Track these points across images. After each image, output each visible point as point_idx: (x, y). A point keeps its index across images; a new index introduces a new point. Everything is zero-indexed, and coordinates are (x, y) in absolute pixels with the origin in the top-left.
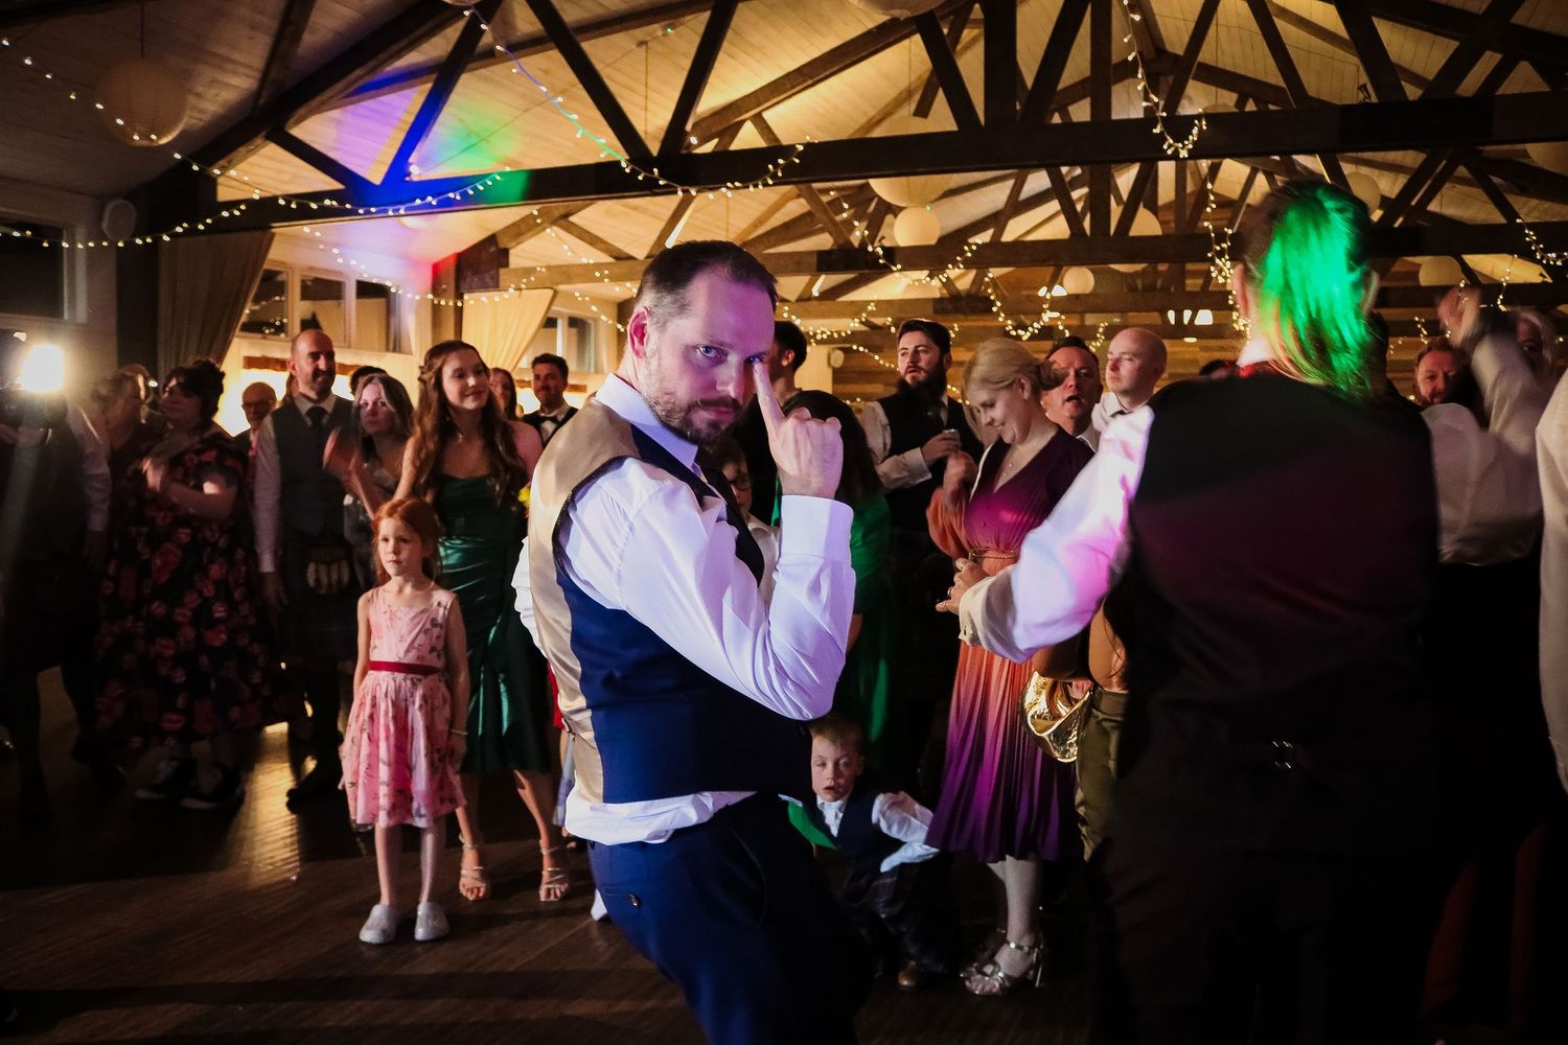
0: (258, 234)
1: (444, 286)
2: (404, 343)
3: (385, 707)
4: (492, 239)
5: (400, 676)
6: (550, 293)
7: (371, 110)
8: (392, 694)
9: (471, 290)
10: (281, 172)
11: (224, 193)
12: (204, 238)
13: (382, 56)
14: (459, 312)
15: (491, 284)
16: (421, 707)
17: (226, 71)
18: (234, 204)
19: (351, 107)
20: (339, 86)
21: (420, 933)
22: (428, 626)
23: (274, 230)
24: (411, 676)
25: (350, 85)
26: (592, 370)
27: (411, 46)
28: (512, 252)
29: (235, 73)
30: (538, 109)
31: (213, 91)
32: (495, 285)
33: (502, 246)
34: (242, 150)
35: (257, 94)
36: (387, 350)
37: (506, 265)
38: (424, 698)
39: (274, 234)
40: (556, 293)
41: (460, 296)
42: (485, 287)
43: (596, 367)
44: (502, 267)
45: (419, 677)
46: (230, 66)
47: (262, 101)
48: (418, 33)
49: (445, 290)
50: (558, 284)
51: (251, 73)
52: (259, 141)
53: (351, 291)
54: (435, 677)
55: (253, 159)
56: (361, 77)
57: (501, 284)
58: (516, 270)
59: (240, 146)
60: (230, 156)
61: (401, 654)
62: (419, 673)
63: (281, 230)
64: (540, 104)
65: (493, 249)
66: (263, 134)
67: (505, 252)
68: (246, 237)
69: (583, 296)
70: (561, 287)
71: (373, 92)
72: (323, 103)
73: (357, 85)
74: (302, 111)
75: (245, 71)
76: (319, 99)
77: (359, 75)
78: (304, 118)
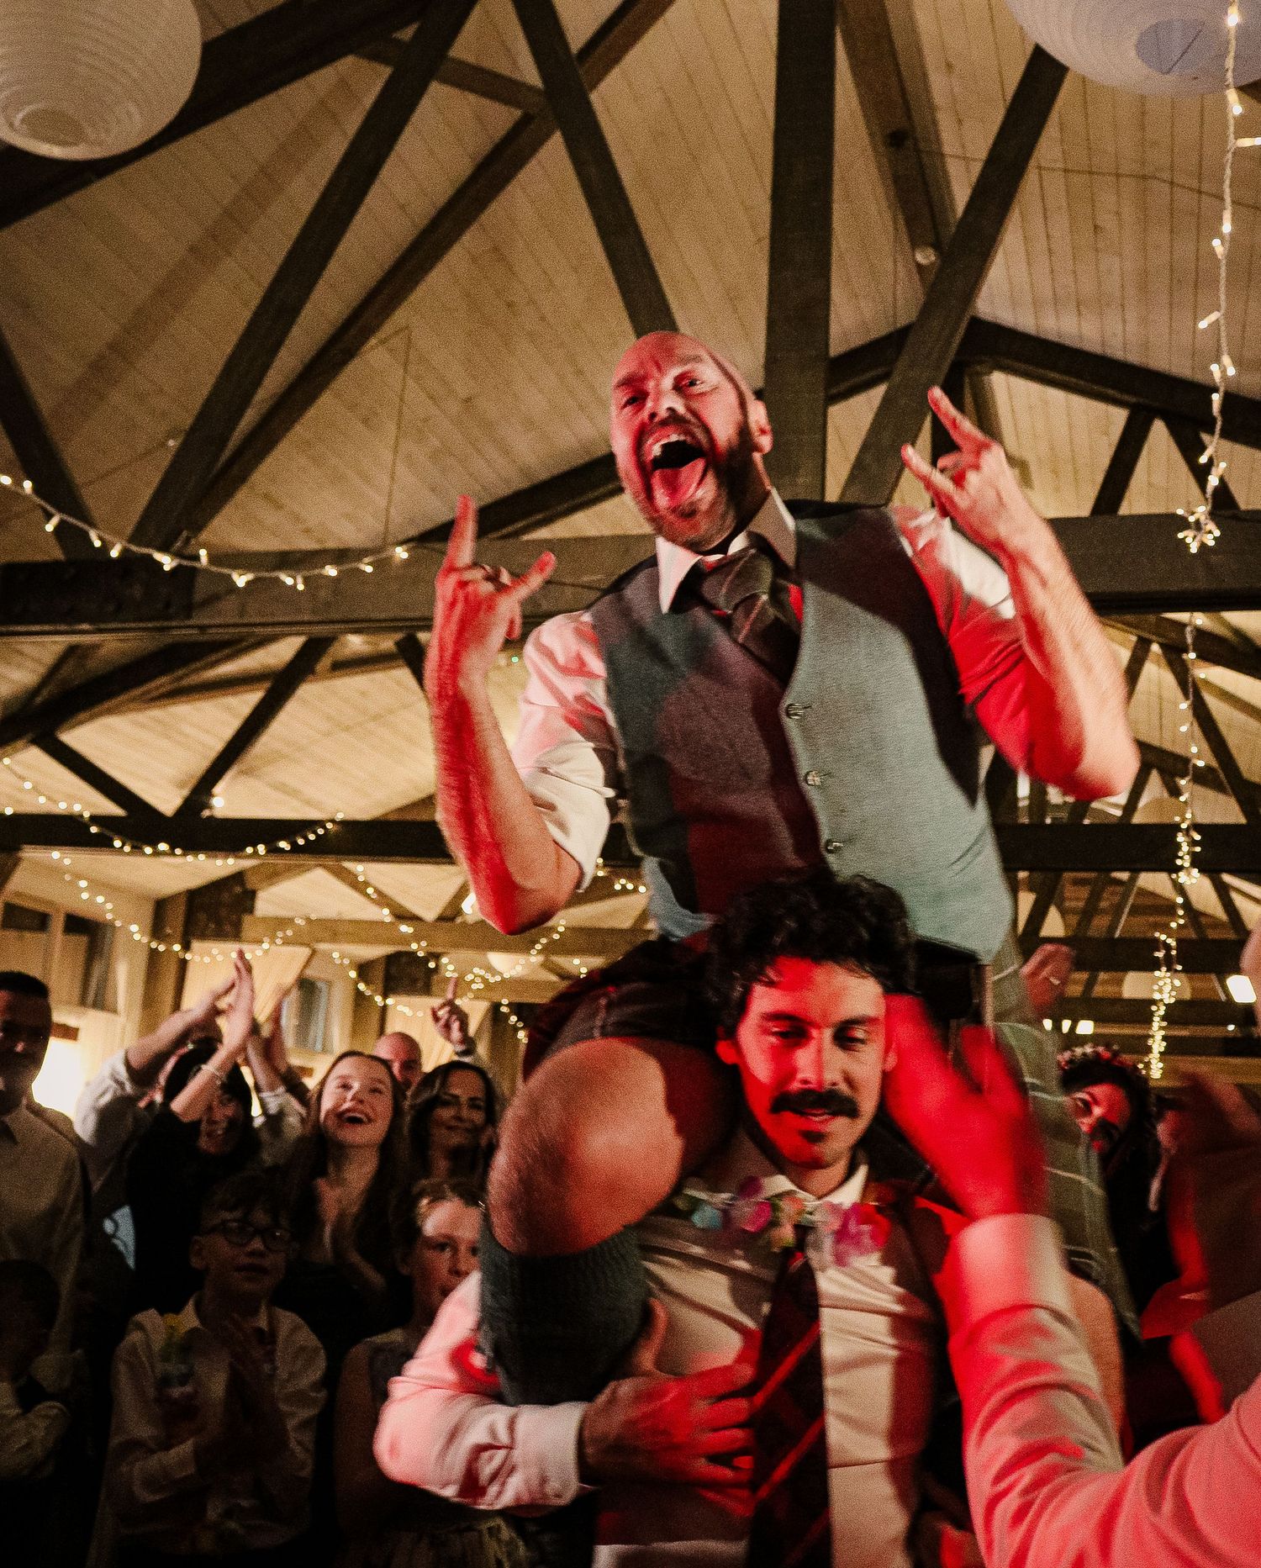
1: (167, 927)
2: (109, 997)
4: (238, 877)
6: (306, 951)
7: (159, 722)
9: (203, 937)
14: (183, 964)
15: (230, 932)
20: (137, 692)
23: (21, 854)
26: (319, 1046)
28: (260, 895)
29: (19, 666)
30: (343, 735)
32: (236, 935)
33: (249, 886)
35: (36, 691)
36: (83, 1002)
37: (251, 910)
39: (21, 859)
40: (314, 952)
41: (186, 947)
42: (221, 936)
43: (324, 1046)
44: (244, 914)
47: (39, 700)
49: (167, 933)
50: (318, 941)
51: (37, 667)
52: (20, 744)
53: (58, 924)
57: (243, 934)
58: (264, 919)
63: (31, 854)
64: (347, 729)
65: (238, 889)
66: (29, 737)
67: (251, 895)
69: (342, 957)
70: (323, 946)
72: (122, 703)
74: (82, 716)
75: (30, 664)
76: (107, 705)
77: (163, 682)
78: (81, 723)
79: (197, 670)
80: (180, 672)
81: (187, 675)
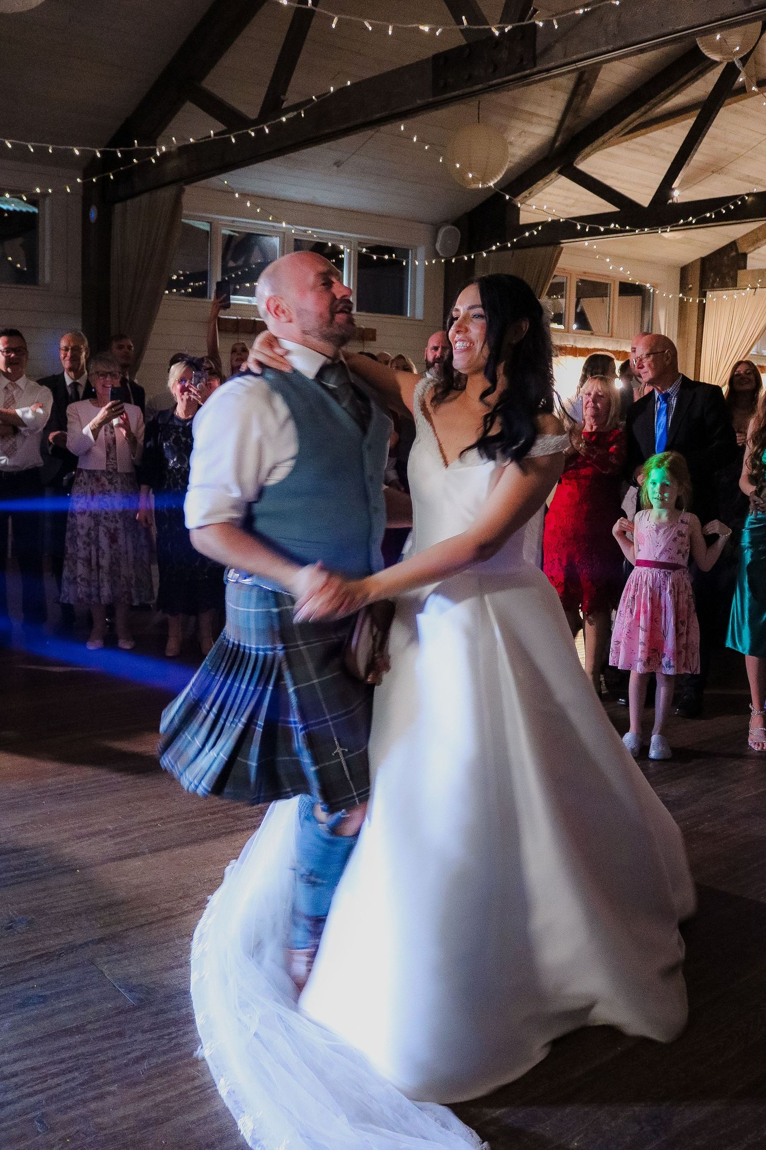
0: (550, 249)
1: (691, 286)
3: (645, 591)
4: (733, 245)
5: (655, 571)
7: (642, 145)
8: (650, 583)
9: (713, 288)
10: (566, 198)
11: (525, 218)
12: (510, 253)
13: (653, 101)
14: (702, 308)
15: (730, 284)
16: (670, 592)
17: (531, 123)
18: (534, 226)
19: (624, 144)
20: (617, 128)
21: (653, 754)
22: (676, 535)
23: (562, 245)
24: (663, 570)
25: (626, 126)
27: (676, 91)
28: (748, 255)
29: (540, 124)
31: (521, 140)
32: (734, 285)
33: (740, 251)
34: (541, 183)
35: (555, 139)
37: (745, 267)
38: (673, 585)
39: (562, 249)
41: (704, 295)
42: (724, 286)
44: (740, 269)
45: (669, 571)
46: (535, 119)
47: (557, 144)
48: (682, 80)
49: (691, 289)
51: (549, 122)
52: (553, 175)
53: (615, 290)
54: (681, 571)
55: (548, 189)
56: (635, 120)
57: (739, 284)
58: (753, 271)
59: (539, 180)
60: (530, 189)
61: (657, 555)
62: (671, 569)
63: (568, 245)
65: (734, 253)
66: (557, 170)
67: (745, 255)
68: (541, 251)
71: (643, 131)
72: (604, 142)
73: (631, 126)
74: (588, 150)
75: (545, 122)
76: (601, 140)
77: (634, 118)
78: (589, 155)
79: (655, 105)
80: (643, 109)
81: (650, 109)
